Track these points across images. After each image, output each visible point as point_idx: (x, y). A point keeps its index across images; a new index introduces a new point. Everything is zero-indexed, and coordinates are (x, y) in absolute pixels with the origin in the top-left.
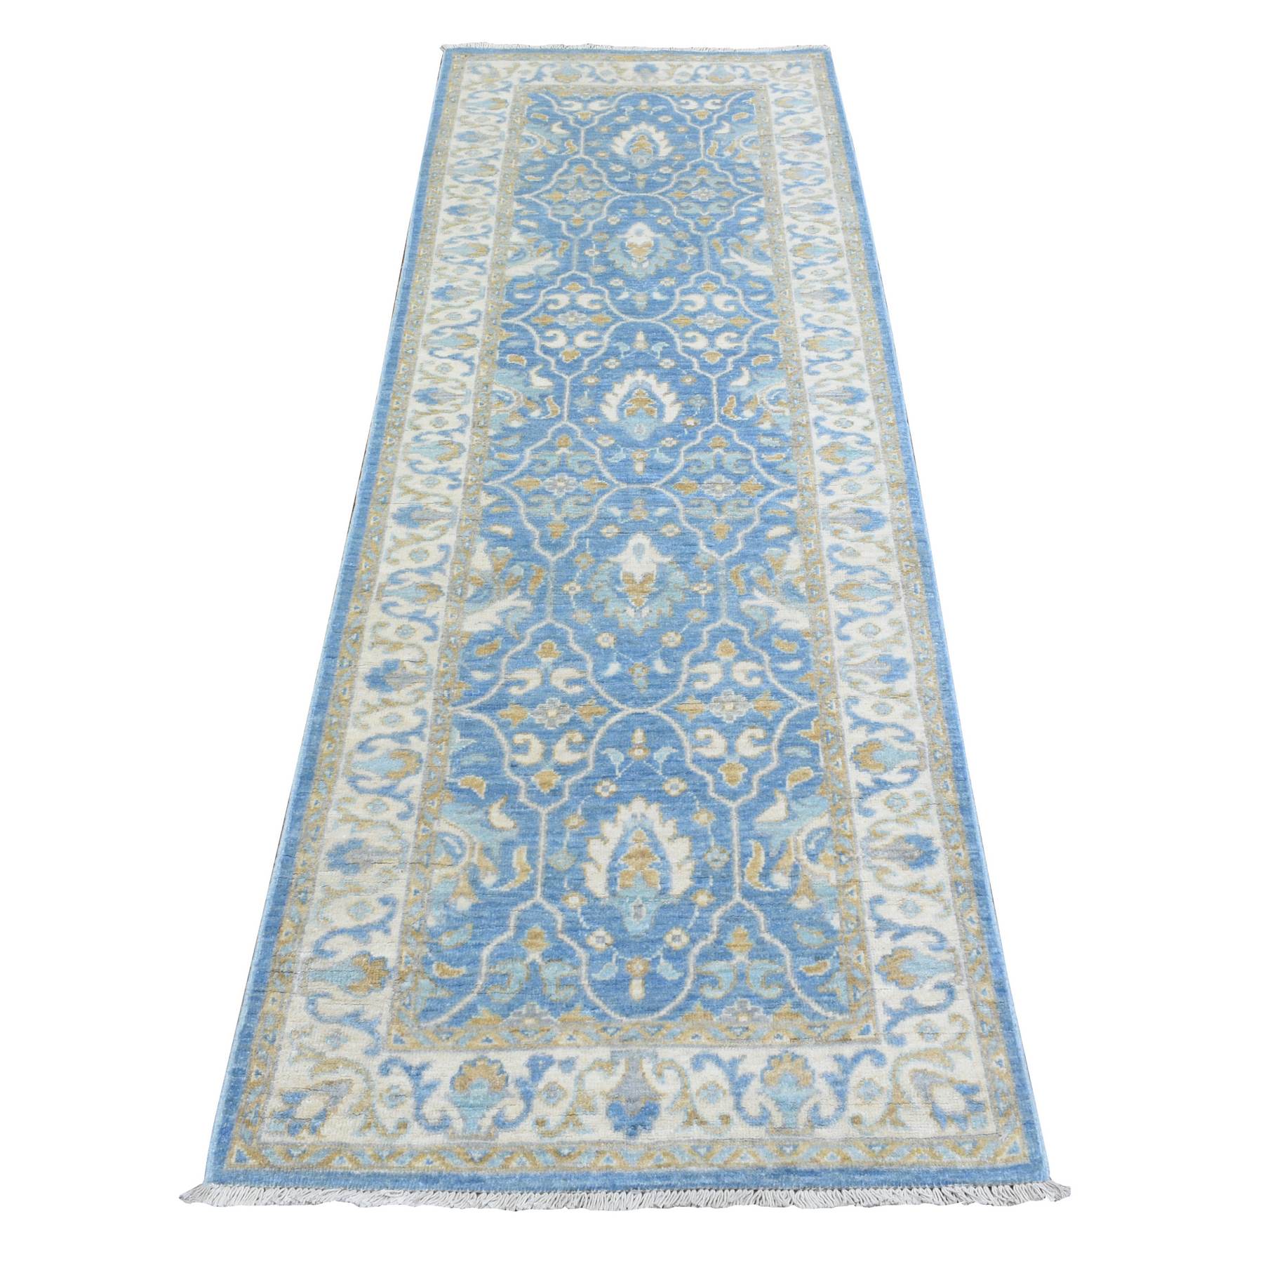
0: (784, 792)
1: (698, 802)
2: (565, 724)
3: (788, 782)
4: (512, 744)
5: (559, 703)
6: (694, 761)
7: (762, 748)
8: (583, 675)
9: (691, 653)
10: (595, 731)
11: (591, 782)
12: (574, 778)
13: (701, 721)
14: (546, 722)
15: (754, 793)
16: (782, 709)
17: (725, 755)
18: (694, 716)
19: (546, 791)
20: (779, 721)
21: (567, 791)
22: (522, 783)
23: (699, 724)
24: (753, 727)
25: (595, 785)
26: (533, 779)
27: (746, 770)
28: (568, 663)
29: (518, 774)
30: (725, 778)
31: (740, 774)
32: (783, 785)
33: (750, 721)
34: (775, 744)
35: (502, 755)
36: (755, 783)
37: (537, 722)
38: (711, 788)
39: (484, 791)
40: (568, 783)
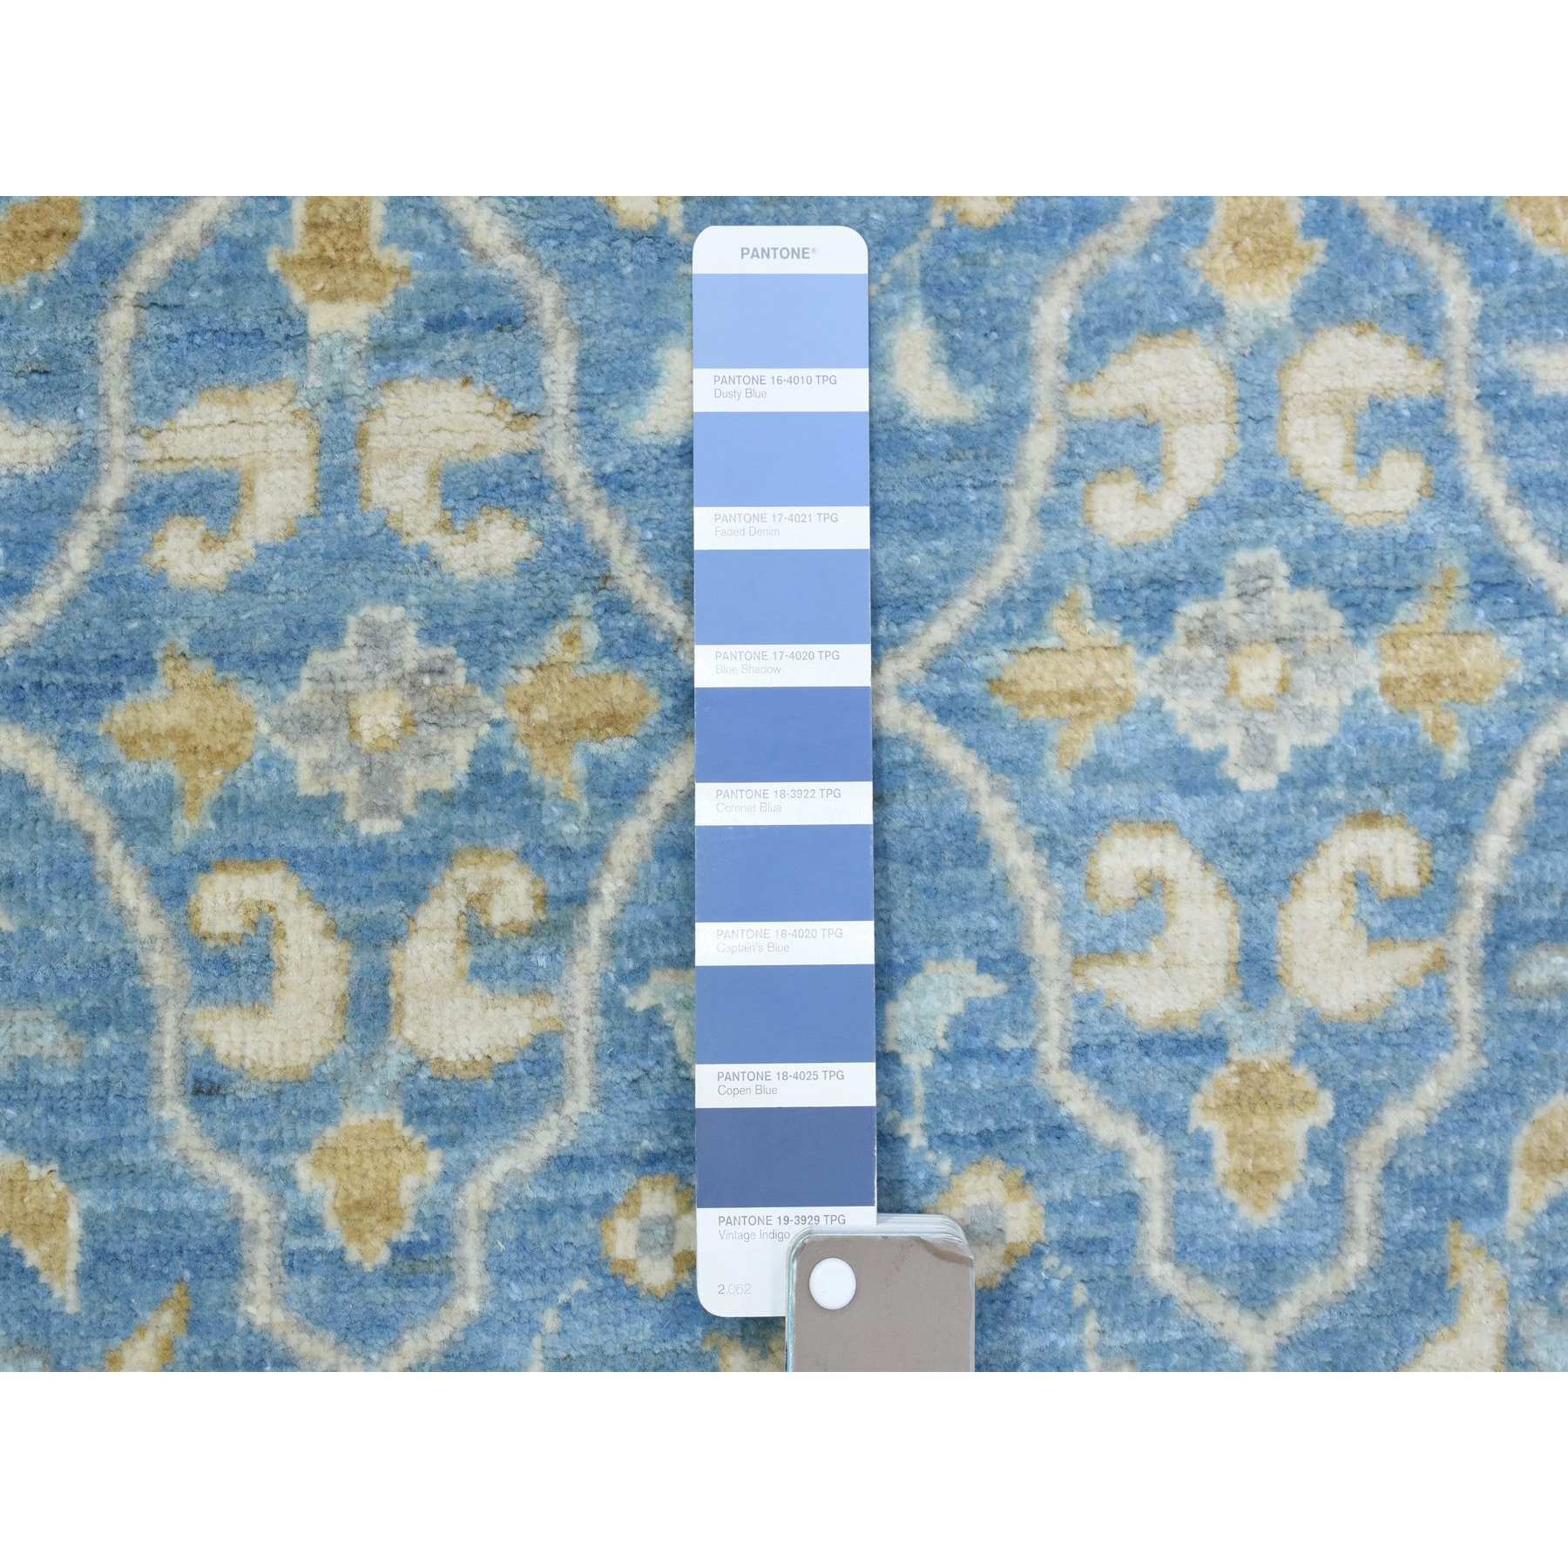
0: (1494, 1248)
1: (1091, 1324)
2: (449, 801)
3: (1517, 1179)
4: (189, 938)
5: (411, 650)
6: (1078, 1054)
7: (1409, 959)
8: (522, 439)
9: (1078, 268)
10: (597, 851)
11: (587, 1188)
12: (501, 1166)
13: (1117, 775)
14: (348, 782)
15: (1357, 1258)
16: (1516, 691)
17: (1227, 1010)
18: (1084, 744)
19: (372, 1253)
20: (1504, 770)
21: (470, 1252)
22: (254, 1201)
23: (1110, 796)
24: (1372, 818)
25: (603, 1207)
26: (304, 1171)
27: (1324, 1109)
28: (452, 350)
29: (230, 1145)
30: (1223, 1160)
31: (1296, 1129)
32: (1491, 1205)
33: (1356, 778)
34: (1471, 925)
35: (143, 1015)
36: (1363, 1189)
37: (307, 785)
38: (1155, 1230)
39: (74, 1259)
40: (476, 1195)
